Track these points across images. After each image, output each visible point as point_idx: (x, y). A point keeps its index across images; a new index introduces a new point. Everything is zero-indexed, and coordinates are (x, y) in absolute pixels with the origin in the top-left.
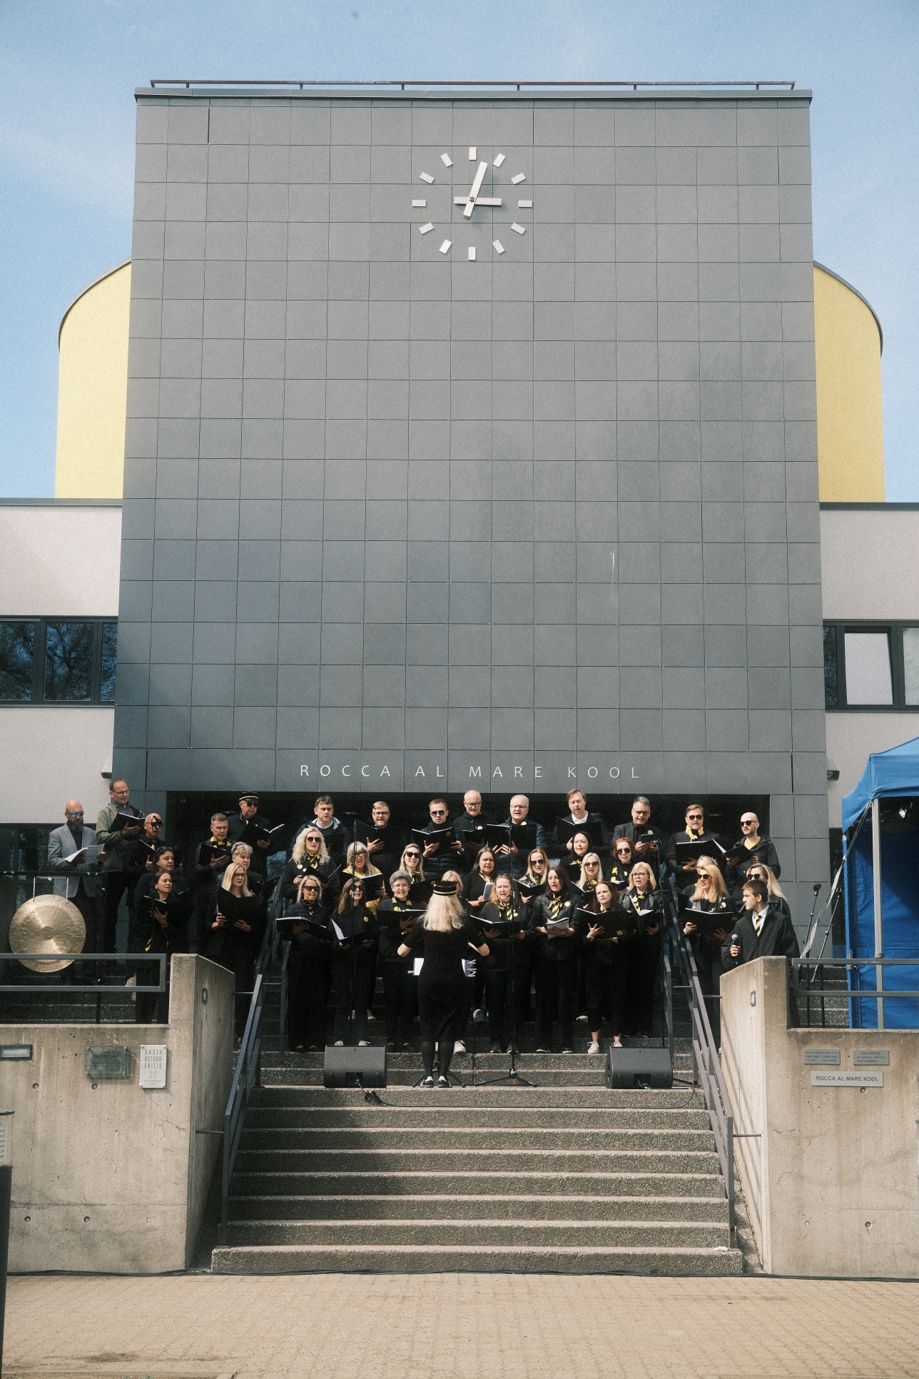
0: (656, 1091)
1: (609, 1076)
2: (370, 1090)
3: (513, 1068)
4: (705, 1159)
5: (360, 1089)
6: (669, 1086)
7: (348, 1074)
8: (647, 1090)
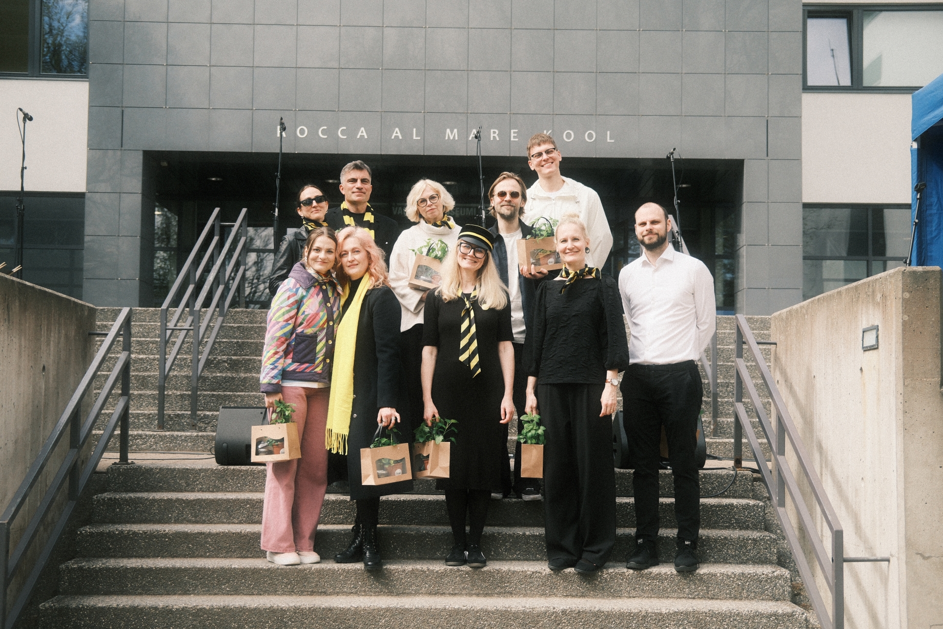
4: (769, 580)
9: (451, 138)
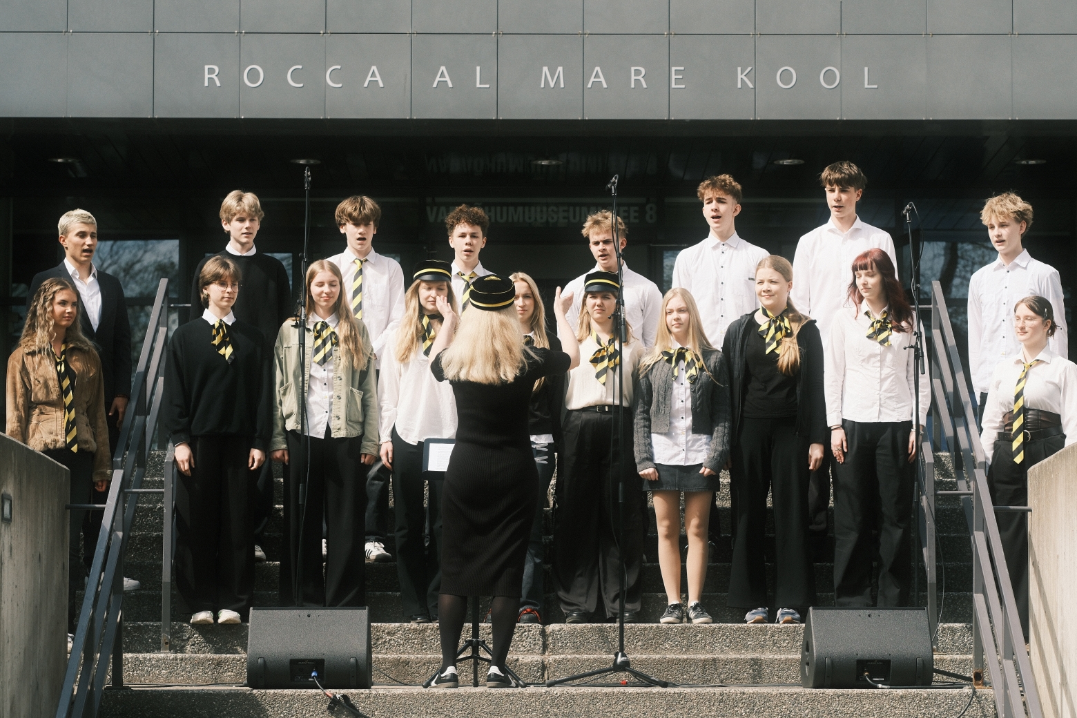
0: (900, 692)
1: (808, 664)
2: (339, 693)
3: (622, 649)
5: (319, 691)
6: (926, 683)
7: (294, 662)
8: (883, 690)
9: (552, 85)
